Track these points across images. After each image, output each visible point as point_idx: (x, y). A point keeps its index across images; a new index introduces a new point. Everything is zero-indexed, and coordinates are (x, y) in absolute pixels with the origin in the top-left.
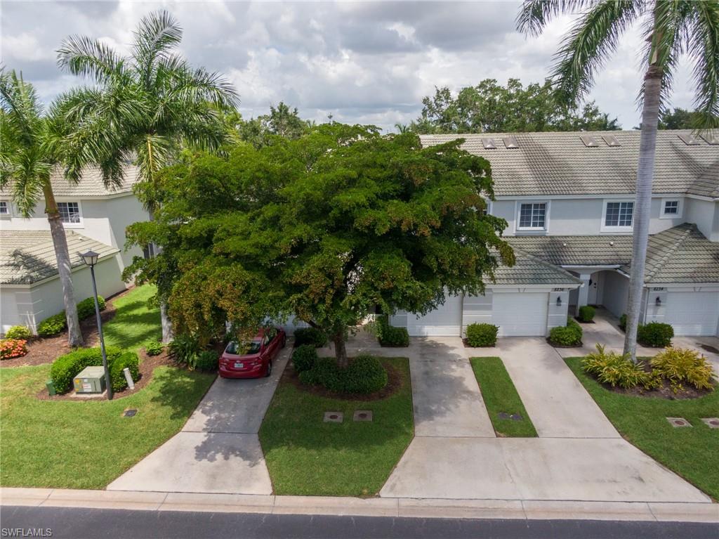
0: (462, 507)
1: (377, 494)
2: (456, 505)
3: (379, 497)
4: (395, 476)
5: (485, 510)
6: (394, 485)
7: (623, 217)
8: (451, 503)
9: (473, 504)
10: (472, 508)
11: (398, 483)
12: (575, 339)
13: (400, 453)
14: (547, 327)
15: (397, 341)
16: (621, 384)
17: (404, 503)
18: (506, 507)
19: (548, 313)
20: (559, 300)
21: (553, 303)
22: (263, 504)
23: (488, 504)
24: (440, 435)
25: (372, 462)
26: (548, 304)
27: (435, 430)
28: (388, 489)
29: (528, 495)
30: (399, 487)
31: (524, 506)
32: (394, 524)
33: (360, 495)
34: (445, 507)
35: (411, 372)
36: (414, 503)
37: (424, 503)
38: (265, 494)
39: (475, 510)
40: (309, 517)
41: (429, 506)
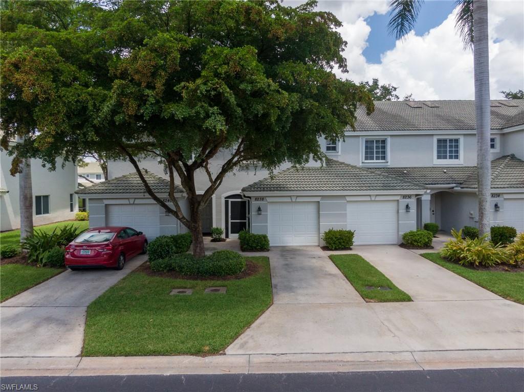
0: (335, 361)
1: (221, 352)
2: (326, 359)
3: (225, 354)
4: (248, 335)
5: (365, 362)
6: (246, 343)
7: (451, 152)
8: (319, 358)
9: (348, 358)
10: (348, 362)
11: (250, 341)
12: (427, 240)
13: (256, 316)
14: (398, 234)
15: (258, 246)
16: (483, 264)
17: (255, 360)
18: (392, 359)
19: (398, 221)
20: (407, 206)
21: (402, 210)
22: (61, 367)
23: (368, 357)
24: (301, 302)
25: (219, 323)
26: (398, 212)
27: (297, 299)
28: (238, 346)
29: (418, 345)
30: (251, 344)
31: (416, 358)
32: (241, 381)
33: (198, 353)
34: (312, 362)
35: (271, 264)
36: (270, 359)
37: (284, 358)
38: (68, 356)
39: (353, 363)
40: (121, 378)
41: (290, 362)
